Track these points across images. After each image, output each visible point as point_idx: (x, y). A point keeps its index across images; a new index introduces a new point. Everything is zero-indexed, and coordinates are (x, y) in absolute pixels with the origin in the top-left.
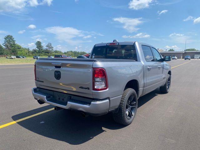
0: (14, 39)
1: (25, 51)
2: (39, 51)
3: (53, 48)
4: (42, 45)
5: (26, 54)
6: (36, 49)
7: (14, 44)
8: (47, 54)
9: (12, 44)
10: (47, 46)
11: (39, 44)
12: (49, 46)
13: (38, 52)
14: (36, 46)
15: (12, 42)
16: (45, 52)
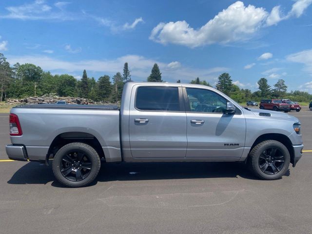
0: (231, 79)
1: (242, 93)
2: (262, 93)
3: (286, 87)
4: (268, 83)
5: (243, 98)
6: (259, 90)
7: (230, 85)
8: (275, 98)
9: (226, 85)
10: (276, 85)
11: (263, 83)
12: (280, 84)
13: (260, 94)
14: (258, 86)
15: (227, 82)
16: (273, 95)
